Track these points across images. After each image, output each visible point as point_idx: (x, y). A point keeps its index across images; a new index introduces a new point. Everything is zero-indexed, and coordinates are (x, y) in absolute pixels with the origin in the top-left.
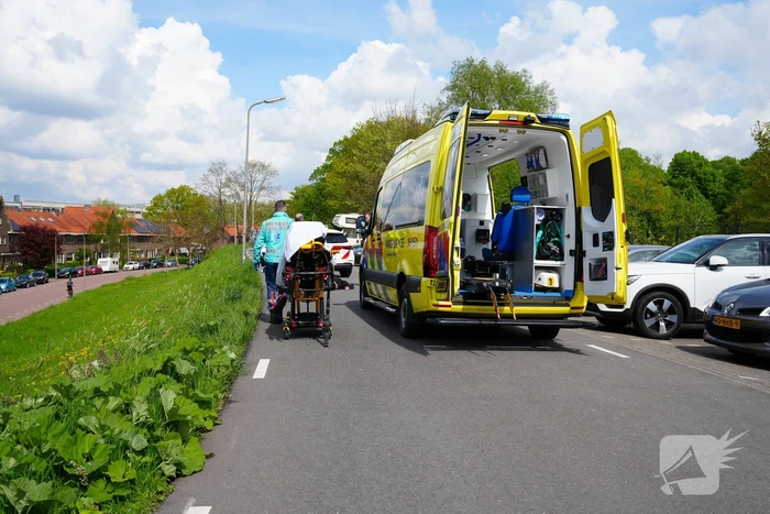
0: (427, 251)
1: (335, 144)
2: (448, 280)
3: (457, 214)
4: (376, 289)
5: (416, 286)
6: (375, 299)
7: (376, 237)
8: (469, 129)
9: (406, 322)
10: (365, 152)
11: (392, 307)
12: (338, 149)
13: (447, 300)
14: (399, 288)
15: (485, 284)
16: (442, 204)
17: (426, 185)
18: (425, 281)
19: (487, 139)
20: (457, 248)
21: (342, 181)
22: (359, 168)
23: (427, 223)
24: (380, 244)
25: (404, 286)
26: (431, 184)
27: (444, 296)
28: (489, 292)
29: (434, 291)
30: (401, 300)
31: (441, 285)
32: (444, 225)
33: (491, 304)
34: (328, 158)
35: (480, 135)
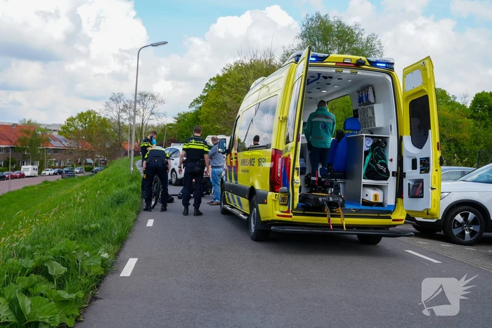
0: (273, 171)
1: (211, 80)
2: (289, 196)
3: (298, 140)
4: (232, 198)
5: (263, 199)
6: (232, 207)
7: (233, 156)
8: (310, 69)
9: (255, 227)
10: (232, 87)
11: (245, 214)
12: (212, 83)
13: (288, 212)
14: (250, 199)
15: (320, 199)
16: (286, 130)
17: (274, 113)
18: (271, 195)
19: (325, 78)
20: (297, 169)
21: (213, 109)
22: (227, 99)
23: (273, 146)
24: (237, 162)
25: (254, 198)
26: (278, 114)
27: (286, 209)
28: (324, 205)
29: (278, 203)
30: (251, 210)
31: (283, 199)
32: (287, 149)
33: (325, 216)
34: (205, 91)
35: (319, 74)
